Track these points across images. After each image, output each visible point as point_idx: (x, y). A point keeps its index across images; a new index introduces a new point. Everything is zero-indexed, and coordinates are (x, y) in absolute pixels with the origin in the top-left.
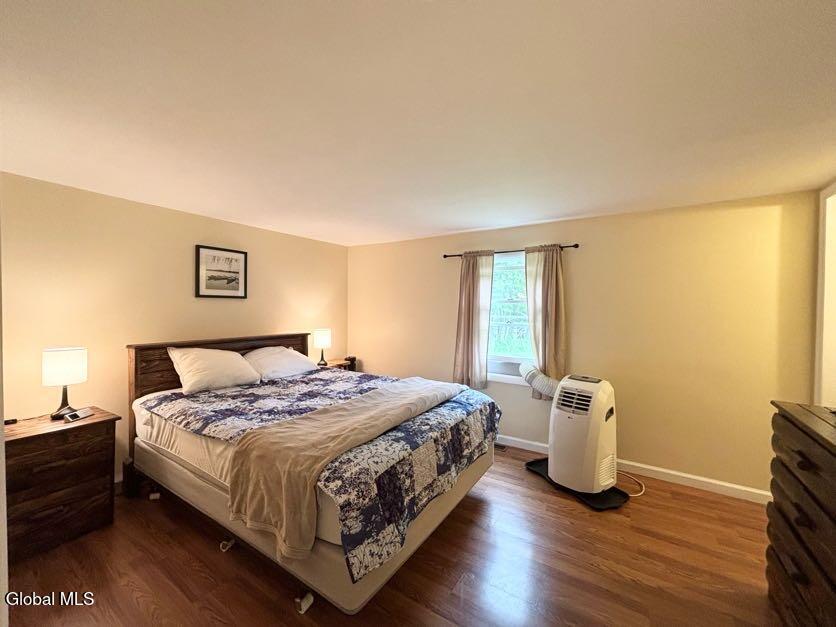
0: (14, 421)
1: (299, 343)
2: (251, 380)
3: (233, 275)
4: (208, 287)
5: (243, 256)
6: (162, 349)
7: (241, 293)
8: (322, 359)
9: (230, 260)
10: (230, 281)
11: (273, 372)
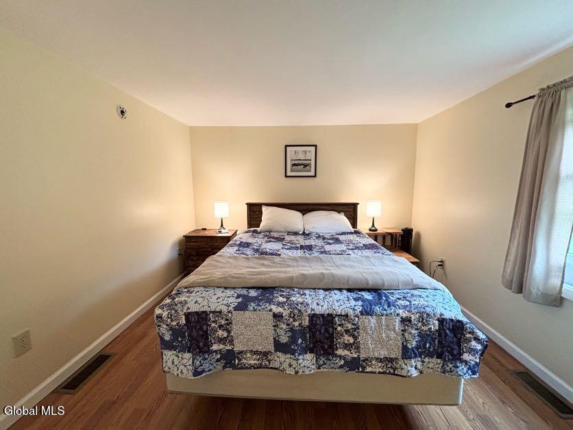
0: (206, 229)
1: (350, 210)
2: (295, 230)
3: (308, 162)
4: (291, 171)
5: (314, 148)
6: (259, 206)
7: (312, 173)
8: (373, 226)
9: (305, 152)
10: (305, 166)
11: (313, 228)
